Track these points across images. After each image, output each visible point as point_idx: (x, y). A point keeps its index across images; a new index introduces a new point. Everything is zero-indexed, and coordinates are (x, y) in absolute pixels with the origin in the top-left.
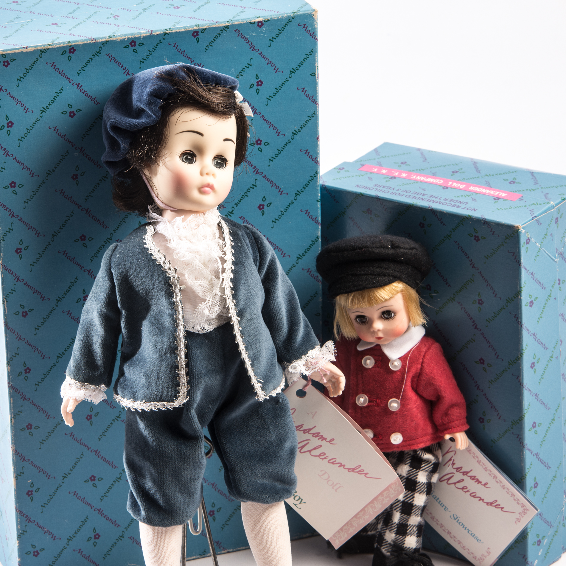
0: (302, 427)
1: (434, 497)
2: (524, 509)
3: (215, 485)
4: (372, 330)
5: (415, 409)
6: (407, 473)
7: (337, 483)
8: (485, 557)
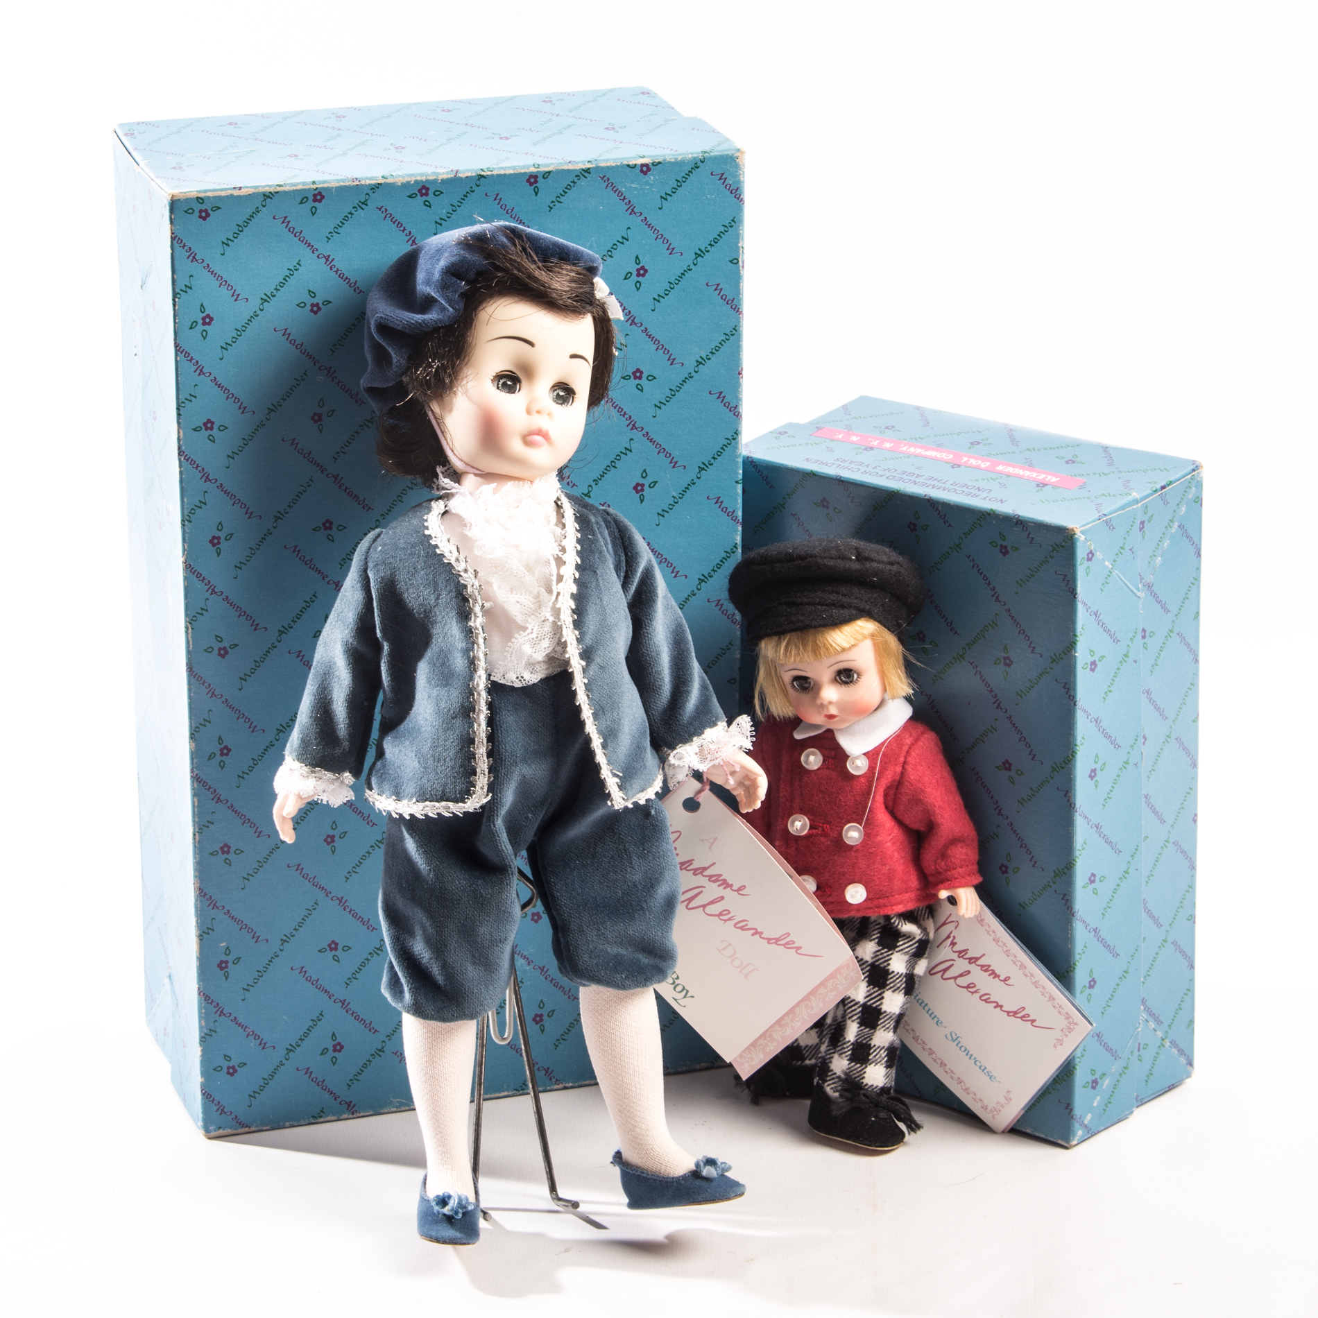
0: (692, 864)
1: (920, 1001)
2: (1070, 1023)
3: (545, 970)
4: (818, 702)
5: (889, 844)
6: (873, 956)
7: (749, 964)
8: (1003, 1106)
